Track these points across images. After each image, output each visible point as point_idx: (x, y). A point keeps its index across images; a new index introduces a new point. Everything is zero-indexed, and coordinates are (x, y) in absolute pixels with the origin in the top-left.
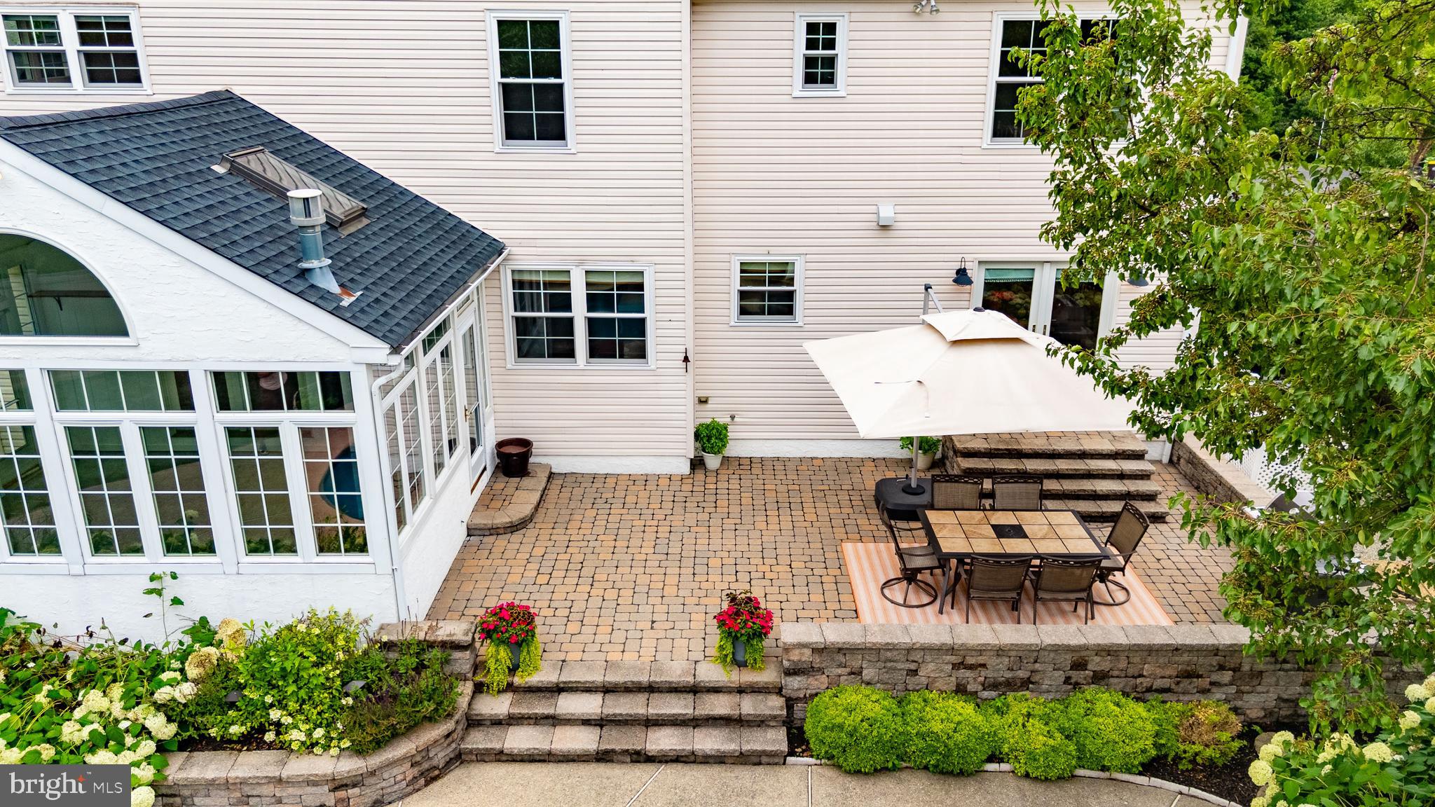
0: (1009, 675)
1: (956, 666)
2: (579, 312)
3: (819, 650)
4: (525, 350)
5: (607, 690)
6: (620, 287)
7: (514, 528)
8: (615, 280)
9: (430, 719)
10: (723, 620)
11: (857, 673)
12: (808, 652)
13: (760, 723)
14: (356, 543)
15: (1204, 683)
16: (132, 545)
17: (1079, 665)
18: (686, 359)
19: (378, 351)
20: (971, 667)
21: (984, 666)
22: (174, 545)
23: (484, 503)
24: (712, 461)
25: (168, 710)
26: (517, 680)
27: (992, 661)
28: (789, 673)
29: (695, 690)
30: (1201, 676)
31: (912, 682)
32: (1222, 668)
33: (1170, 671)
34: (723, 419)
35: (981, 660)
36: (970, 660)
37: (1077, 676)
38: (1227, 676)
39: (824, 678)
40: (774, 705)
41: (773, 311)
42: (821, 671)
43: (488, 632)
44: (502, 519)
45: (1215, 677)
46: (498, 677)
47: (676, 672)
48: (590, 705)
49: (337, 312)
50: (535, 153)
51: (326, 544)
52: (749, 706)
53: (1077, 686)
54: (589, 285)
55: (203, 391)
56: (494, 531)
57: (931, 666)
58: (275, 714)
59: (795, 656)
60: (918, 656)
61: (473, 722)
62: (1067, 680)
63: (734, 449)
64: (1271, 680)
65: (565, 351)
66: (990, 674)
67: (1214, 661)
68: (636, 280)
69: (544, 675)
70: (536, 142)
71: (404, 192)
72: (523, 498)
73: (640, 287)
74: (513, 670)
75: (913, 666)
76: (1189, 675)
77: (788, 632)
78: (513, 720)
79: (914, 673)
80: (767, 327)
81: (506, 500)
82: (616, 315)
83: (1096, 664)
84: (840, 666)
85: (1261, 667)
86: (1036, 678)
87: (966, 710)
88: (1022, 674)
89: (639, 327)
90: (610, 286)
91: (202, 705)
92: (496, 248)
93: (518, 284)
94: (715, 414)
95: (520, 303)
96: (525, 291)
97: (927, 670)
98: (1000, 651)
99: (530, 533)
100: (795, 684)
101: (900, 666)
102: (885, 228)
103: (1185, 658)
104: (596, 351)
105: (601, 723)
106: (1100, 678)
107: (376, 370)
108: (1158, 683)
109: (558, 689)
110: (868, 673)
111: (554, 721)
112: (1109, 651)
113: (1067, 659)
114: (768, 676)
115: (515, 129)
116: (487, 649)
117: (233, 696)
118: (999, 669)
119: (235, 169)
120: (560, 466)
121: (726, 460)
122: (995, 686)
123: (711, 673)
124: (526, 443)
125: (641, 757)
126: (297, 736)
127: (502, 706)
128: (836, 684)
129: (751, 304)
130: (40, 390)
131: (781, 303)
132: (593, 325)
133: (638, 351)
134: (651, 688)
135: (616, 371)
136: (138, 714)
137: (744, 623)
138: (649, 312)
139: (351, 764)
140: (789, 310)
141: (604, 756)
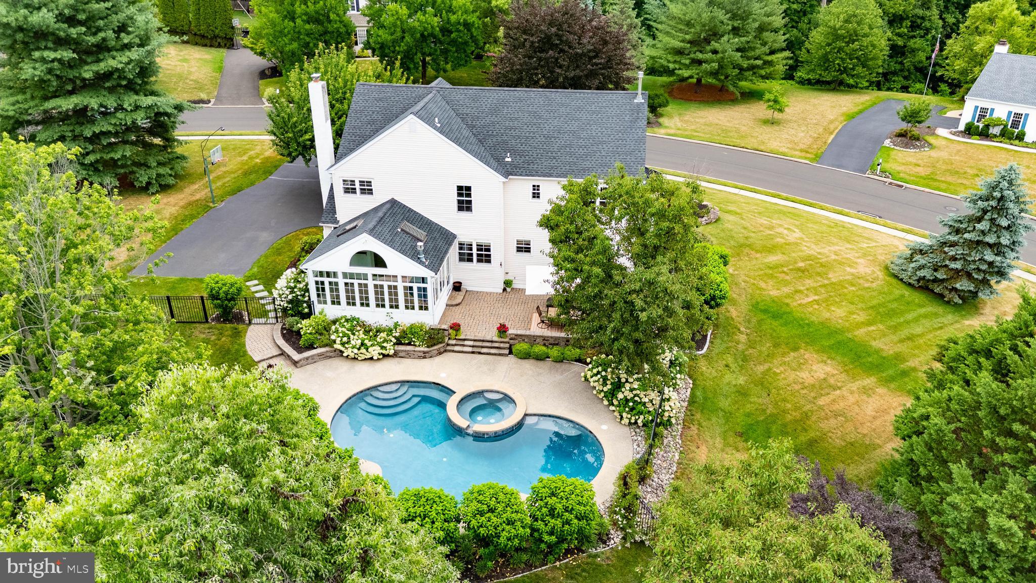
0: (554, 342)
1: (545, 340)
2: (475, 252)
3: (516, 335)
4: (461, 260)
5: (475, 340)
6: (485, 246)
7: (457, 305)
8: (484, 244)
9: (441, 343)
10: (498, 328)
11: (524, 340)
12: (514, 335)
13: (504, 348)
14: (426, 308)
16: (383, 306)
17: (568, 341)
18: (501, 264)
19: (433, 274)
20: (547, 340)
21: (550, 340)
22: (391, 307)
23: (451, 298)
24: (508, 289)
25: (395, 337)
26: (457, 337)
27: (552, 339)
28: (510, 339)
29: (492, 342)
31: (535, 342)
34: (511, 278)
39: (517, 341)
40: (507, 345)
41: (525, 251)
42: (517, 339)
43: (451, 328)
44: (454, 303)
46: (453, 337)
47: (488, 338)
48: (471, 343)
49: (426, 266)
50: (464, 214)
51: (421, 308)
52: (502, 345)
54: (477, 245)
55: (400, 279)
56: (452, 306)
57: (540, 339)
58: (413, 339)
59: (512, 336)
61: (448, 345)
63: (514, 286)
65: (470, 260)
68: (488, 245)
69: (462, 337)
70: (465, 212)
71: (433, 223)
72: (459, 297)
73: (490, 247)
74: (456, 335)
75: (536, 339)
77: (510, 331)
78: (456, 345)
80: (523, 255)
81: (455, 298)
82: (484, 253)
84: (520, 339)
86: (559, 343)
87: (544, 348)
88: (556, 342)
89: (489, 256)
90: (482, 246)
91: (401, 337)
92: (454, 237)
93: (460, 244)
94: (510, 277)
95: (461, 248)
96: (461, 246)
97: (538, 340)
98: (554, 337)
99: (461, 306)
100: (512, 341)
101: (534, 339)
104: (479, 261)
105: (473, 346)
107: (432, 277)
109: (465, 340)
110: (526, 340)
111: (464, 345)
114: (507, 340)
115: (460, 209)
116: (451, 331)
117: (405, 336)
118: (552, 341)
119: (402, 230)
120: (469, 289)
121: (513, 289)
122: (551, 344)
123: (496, 339)
124: (460, 283)
125: (480, 353)
126: (417, 344)
127: (454, 342)
128: (519, 342)
129: (519, 250)
130: (370, 277)
131: (528, 250)
132: (478, 255)
133: (489, 261)
134: (483, 341)
135: (484, 266)
136: (390, 337)
137: (502, 329)
138: (492, 253)
139: (426, 349)
140: (529, 252)
141: (473, 353)
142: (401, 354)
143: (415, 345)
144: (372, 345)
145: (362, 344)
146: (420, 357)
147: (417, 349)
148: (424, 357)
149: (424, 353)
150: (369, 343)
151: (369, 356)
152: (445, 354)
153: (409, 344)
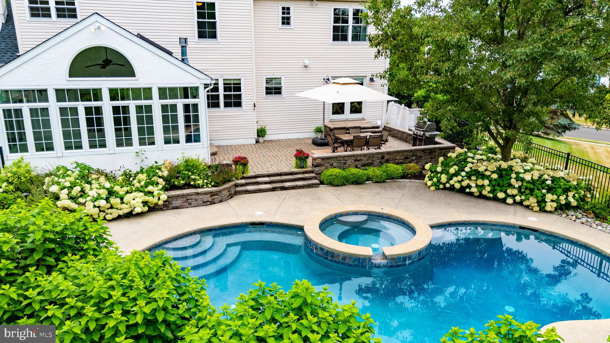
0: (367, 162)
1: (355, 160)
2: (221, 92)
3: (323, 159)
5: (269, 176)
6: (234, 84)
8: (232, 82)
9: (229, 181)
10: (296, 156)
11: (332, 165)
12: (320, 160)
13: (310, 179)
15: (409, 160)
16: (129, 143)
17: (383, 158)
18: (255, 106)
20: (358, 161)
21: (361, 160)
24: (261, 140)
25: (162, 179)
26: (245, 175)
27: (363, 158)
28: (315, 166)
29: (293, 173)
30: (409, 158)
31: (345, 166)
32: (413, 156)
33: (402, 158)
35: (361, 158)
36: (358, 159)
37: (383, 161)
38: (414, 158)
39: (324, 167)
40: (313, 175)
41: (276, 93)
42: (323, 165)
43: (235, 162)
45: (412, 158)
46: (241, 174)
47: (286, 170)
48: (266, 179)
50: (207, 42)
52: (307, 175)
53: (382, 163)
54: (224, 84)
55: (155, 93)
57: (349, 161)
58: (193, 177)
59: (317, 161)
60: (346, 158)
61: (238, 185)
62: (380, 162)
64: (423, 158)
65: (217, 105)
66: (363, 162)
67: (412, 154)
68: (238, 82)
69: (250, 173)
70: (207, 39)
73: (240, 84)
74: (243, 173)
75: (345, 162)
76: (406, 158)
78: (247, 184)
79: (345, 163)
80: (273, 98)
82: (232, 93)
83: (387, 157)
84: (328, 163)
85: (421, 155)
86: (373, 162)
87: (359, 170)
88: (370, 161)
89: (239, 96)
90: (230, 84)
94: (261, 126)
98: (365, 155)
99: (219, 155)
100: (317, 169)
101: (342, 162)
102: (306, 67)
103: (405, 153)
104: (227, 105)
105: (271, 183)
106: (387, 161)
108: (400, 161)
109: (256, 177)
110: (335, 165)
111: (258, 183)
112: (389, 153)
113: (380, 156)
114: (309, 169)
115: (202, 35)
116: (236, 167)
117: (178, 175)
118: (365, 160)
120: (215, 143)
121: (265, 140)
122: (364, 165)
123: (295, 170)
125: (283, 188)
126: (200, 182)
127: (243, 181)
128: (327, 168)
129: (269, 91)
130: (106, 95)
131: (278, 91)
132: (225, 96)
133: (238, 104)
134: (280, 175)
135: (233, 111)
136: (155, 179)
137: (301, 157)
138: (243, 92)
139: (214, 189)
140: (280, 93)
141: (274, 189)
142: (176, 203)
143: (195, 187)
144: (127, 192)
145: (111, 193)
146: (205, 203)
147: (199, 190)
148: (212, 203)
149: (212, 194)
150: (121, 191)
151: (126, 209)
152: (236, 197)
153: (188, 186)
